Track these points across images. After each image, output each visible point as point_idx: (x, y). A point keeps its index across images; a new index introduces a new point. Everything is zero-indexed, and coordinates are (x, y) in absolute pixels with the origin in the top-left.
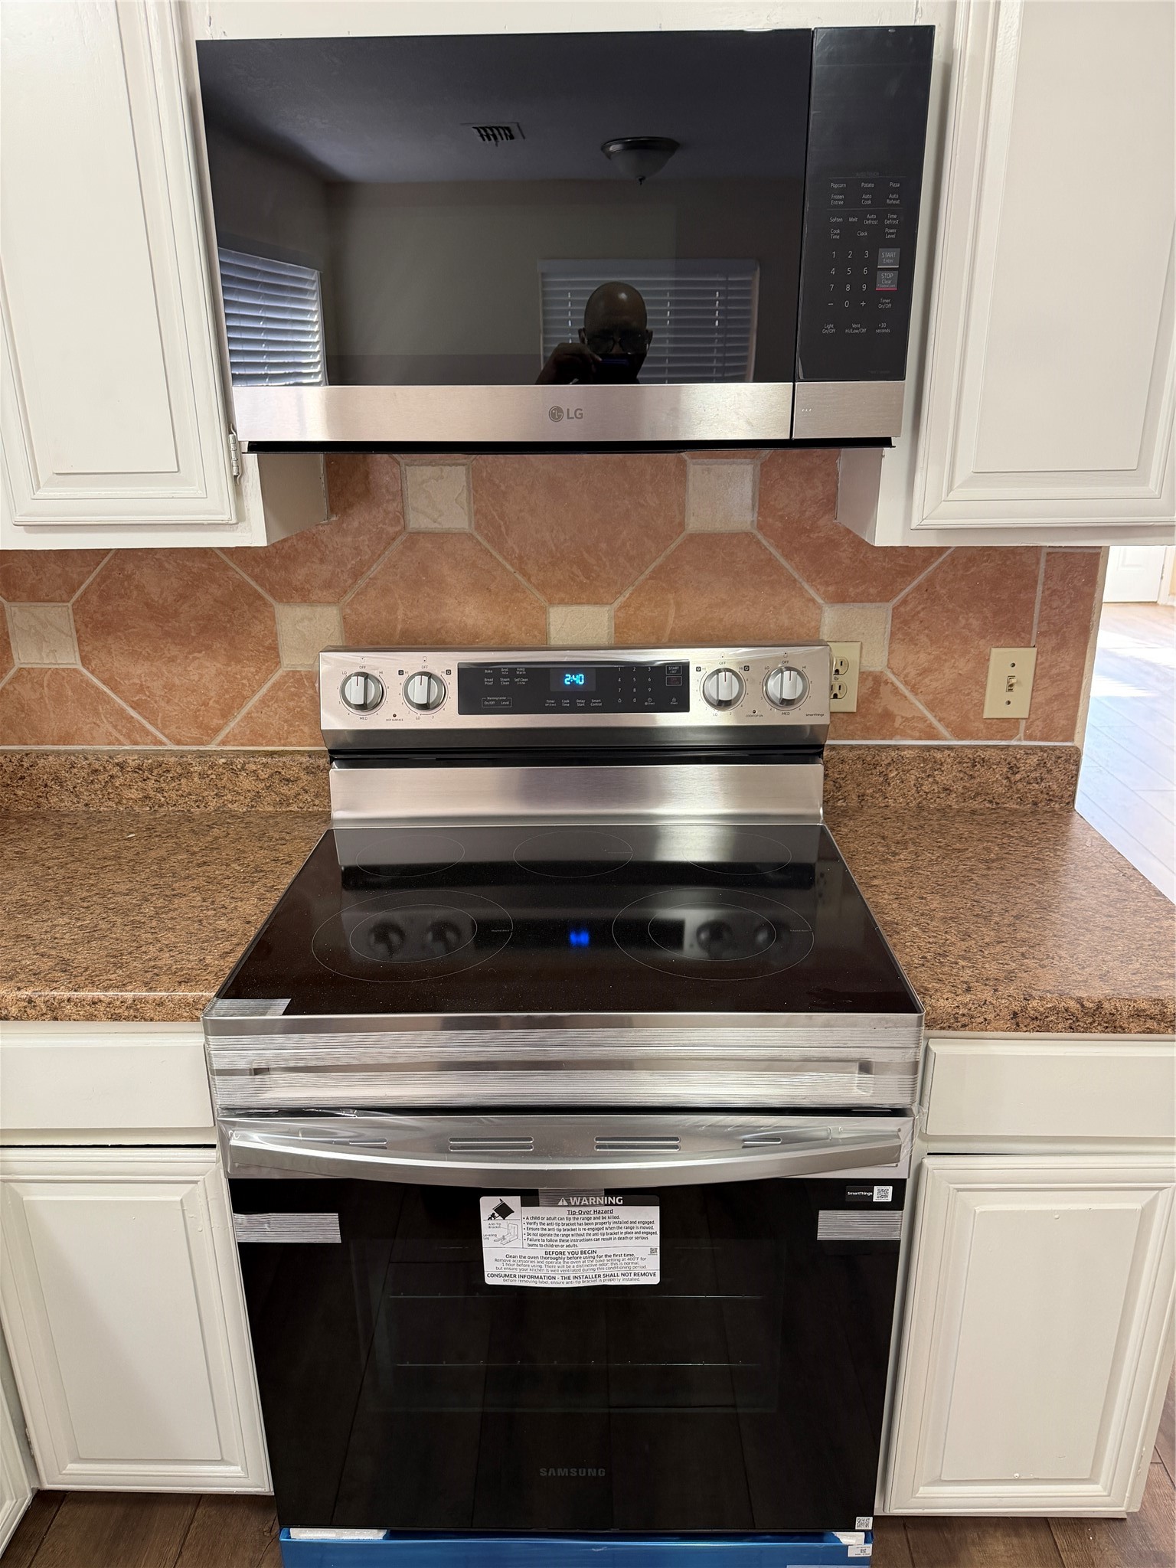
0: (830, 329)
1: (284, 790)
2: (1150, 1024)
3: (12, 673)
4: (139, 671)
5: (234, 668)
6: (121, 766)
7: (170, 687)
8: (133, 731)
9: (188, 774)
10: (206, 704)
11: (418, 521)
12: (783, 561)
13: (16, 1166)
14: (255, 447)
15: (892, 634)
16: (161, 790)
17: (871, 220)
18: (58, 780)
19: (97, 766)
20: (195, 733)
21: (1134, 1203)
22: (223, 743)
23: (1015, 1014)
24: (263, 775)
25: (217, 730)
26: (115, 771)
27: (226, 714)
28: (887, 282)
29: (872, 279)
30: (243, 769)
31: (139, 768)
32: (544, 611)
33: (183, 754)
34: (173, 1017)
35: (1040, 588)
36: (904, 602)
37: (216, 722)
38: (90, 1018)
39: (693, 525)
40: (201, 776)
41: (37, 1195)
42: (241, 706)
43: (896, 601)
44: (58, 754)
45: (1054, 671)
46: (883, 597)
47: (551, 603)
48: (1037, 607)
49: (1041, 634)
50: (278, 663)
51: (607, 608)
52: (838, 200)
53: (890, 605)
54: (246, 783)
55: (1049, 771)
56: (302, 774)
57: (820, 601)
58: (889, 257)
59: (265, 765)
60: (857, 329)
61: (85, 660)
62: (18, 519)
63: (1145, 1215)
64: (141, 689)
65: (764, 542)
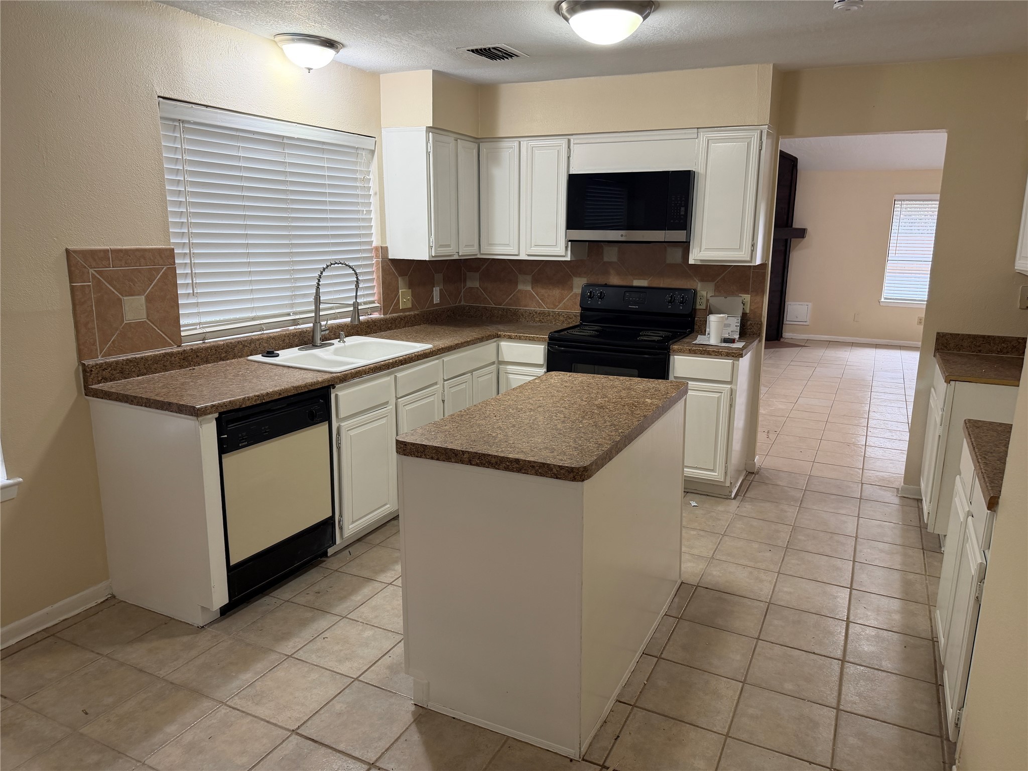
0: (672, 221)
1: (569, 321)
2: (716, 354)
3: (517, 290)
4: (543, 291)
5: (563, 291)
6: (536, 312)
7: (549, 295)
8: (540, 305)
9: (549, 315)
10: (555, 300)
11: (606, 259)
12: (689, 271)
13: (508, 369)
14: (570, 241)
15: (715, 290)
16: (543, 319)
17: (679, 202)
18: (522, 315)
19: (531, 312)
20: (552, 306)
21: (717, 395)
22: (558, 309)
23: (690, 350)
24: (565, 317)
25: (558, 306)
26: (535, 313)
27: (560, 302)
28: (682, 213)
29: (680, 213)
30: (561, 315)
31: (540, 313)
32: (633, 281)
33: (549, 311)
34: (539, 341)
35: (751, 280)
36: (718, 282)
37: (557, 304)
38: (526, 339)
39: (668, 262)
40: (552, 316)
41: (511, 376)
42: (563, 300)
43: (716, 282)
44: (523, 309)
45: (755, 301)
46: (712, 281)
47: (635, 279)
48: (750, 285)
49: (751, 292)
50: (572, 291)
51: (646, 281)
52: (673, 199)
53: (714, 283)
54: (561, 318)
55: (753, 326)
56: (574, 317)
57: (697, 281)
58: (683, 209)
59: (566, 314)
60: (677, 221)
61: (532, 288)
62: (527, 253)
63: (719, 399)
64: (543, 295)
65: (684, 266)
